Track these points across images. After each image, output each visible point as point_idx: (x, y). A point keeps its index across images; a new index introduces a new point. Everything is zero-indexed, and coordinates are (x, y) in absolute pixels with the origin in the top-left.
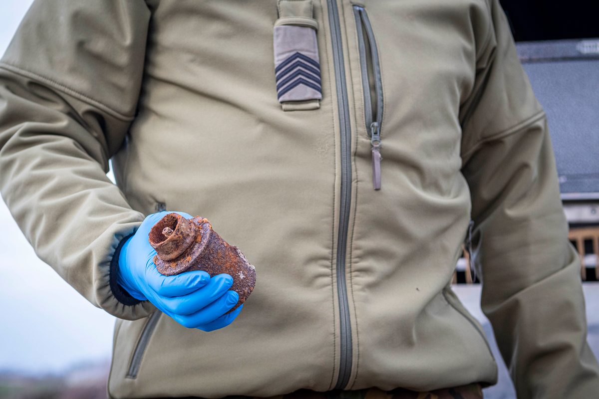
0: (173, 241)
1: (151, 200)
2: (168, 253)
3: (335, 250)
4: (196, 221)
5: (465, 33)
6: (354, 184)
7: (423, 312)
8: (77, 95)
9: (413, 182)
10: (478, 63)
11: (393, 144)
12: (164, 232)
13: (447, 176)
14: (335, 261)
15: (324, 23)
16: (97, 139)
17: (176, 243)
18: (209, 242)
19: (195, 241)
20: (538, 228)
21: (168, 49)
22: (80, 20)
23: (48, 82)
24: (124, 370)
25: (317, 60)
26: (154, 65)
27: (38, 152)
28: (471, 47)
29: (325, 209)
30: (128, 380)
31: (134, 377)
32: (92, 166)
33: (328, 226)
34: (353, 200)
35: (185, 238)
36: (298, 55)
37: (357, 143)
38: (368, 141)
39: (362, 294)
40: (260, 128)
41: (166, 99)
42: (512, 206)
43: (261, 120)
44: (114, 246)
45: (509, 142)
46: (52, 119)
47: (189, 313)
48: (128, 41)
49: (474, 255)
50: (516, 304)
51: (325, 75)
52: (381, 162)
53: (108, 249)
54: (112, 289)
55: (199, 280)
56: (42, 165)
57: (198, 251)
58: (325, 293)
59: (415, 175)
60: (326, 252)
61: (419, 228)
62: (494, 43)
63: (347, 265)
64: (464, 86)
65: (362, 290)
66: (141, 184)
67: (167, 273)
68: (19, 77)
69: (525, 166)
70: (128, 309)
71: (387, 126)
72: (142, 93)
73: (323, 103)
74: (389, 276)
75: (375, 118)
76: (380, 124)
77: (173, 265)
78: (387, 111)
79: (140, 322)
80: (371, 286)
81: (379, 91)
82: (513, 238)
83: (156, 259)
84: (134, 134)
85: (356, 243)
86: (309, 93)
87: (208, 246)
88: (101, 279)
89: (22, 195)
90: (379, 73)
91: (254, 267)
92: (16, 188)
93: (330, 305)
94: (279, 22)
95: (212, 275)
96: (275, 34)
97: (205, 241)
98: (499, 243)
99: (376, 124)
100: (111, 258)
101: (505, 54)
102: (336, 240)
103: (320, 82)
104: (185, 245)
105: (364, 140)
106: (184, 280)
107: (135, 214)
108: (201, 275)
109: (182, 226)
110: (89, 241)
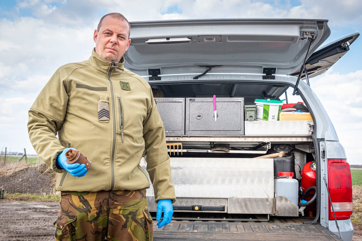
0: (71, 156)
1: (67, 143)
2: (70, 159)
3: (111, 157)
4: (77, 151)
5: (145, 104)
6: (116, 141)
7: (132, 172)
8: (50, 117)
9: (131, 141)
10: (147, 111)
11: (126, 131)
12: (69, 154)
13: (139, 139)
14: (111, 159)
15: (111, 102)
16: (54, 127)
17: (72, 156)
18: (80, 156)
19: (76, 156)
20: (160, 151)
21: (72, 106)
22: (51, 98)
23: (43, 113)
24: (59, 184)
25: (108, 111)
26: (69, 110)
27: (39, 130)
28: (146, 108)
29: (109, 147)
30: (60, 187)
31: (61, 186)
32: (53, 134)
33: (110, 151)
34: (116, 145)
35: (74, 155)
36: (104, 109)
37: (117, 131)
38: (120, 131)
39: (118, 167)
40: (94, 126)
41: (71, 118)
42: (155, 146)
43: (94, 125)
44: (57, 155)
45: (155, 130)
46: (43, 122)
47: (74, 173)
48: (63, 104)
49: (146, 157)
50: (155, 169)
51: (110, 114)
52: (124, 136)
53: (56, 156)
54: (56, 165)
55: (77, 165)
56: (40, 134)
57: (77, 158)
58: (108, 167)
59: (131, 139)
60: (109, 157)
61: (132, 152)
62: (152, 107)
63: (114, 160)
64: (144, 117)
65: (117, 166)
66: (65, 139)
67: (70, 163)
68: (35, 111)
69: (158, 136)
70: (60, 170)
71: (125, 127)
72: (66, 116)
73: (110, 121)
74: (124, 163)
75: (122, 125)
76: (123, 127)
77: (71, 161)
78: (125, 123)
79: (63, 173)
80: (120, 166)
81: (123, 118)
82: (155, 153)
83: (67, 160)
84: (63, 126)
85: (116, 155)
86: (106, 118)
87: (79, 157)
88: (54, 163)
89: (35, 141)
90: (123, 114)
91: (91, 162)
92: (34, 139)
93: (109, 170)
94: (100, 101)
95: (80, 164)
96: (98, 104)
97: (79, 156)
98: (151, 154)
99: (122, 126)
100: (56, 158)
101: (154, 109)
102: (111, 154)
103: (109, 116)
104: (74, 157)
105: (119, 130)
106: (73, 165)
107: (62, 147)
108: (78, 164)
109: (73, 152)
110: (51, 154)
